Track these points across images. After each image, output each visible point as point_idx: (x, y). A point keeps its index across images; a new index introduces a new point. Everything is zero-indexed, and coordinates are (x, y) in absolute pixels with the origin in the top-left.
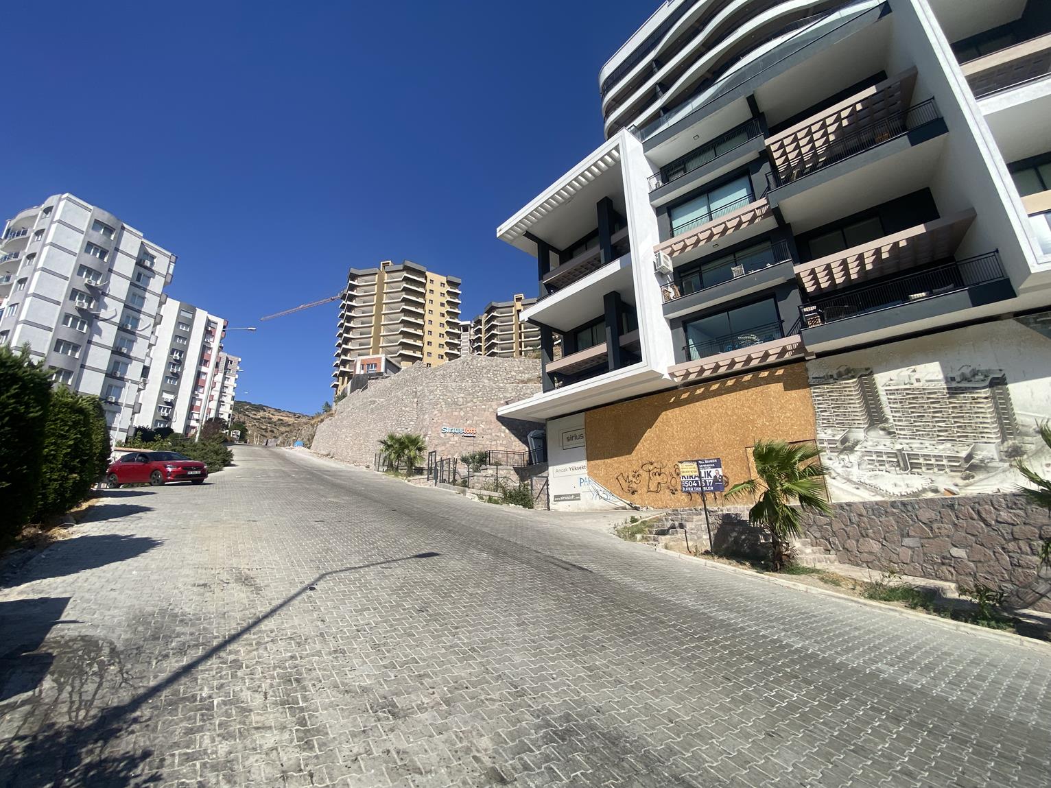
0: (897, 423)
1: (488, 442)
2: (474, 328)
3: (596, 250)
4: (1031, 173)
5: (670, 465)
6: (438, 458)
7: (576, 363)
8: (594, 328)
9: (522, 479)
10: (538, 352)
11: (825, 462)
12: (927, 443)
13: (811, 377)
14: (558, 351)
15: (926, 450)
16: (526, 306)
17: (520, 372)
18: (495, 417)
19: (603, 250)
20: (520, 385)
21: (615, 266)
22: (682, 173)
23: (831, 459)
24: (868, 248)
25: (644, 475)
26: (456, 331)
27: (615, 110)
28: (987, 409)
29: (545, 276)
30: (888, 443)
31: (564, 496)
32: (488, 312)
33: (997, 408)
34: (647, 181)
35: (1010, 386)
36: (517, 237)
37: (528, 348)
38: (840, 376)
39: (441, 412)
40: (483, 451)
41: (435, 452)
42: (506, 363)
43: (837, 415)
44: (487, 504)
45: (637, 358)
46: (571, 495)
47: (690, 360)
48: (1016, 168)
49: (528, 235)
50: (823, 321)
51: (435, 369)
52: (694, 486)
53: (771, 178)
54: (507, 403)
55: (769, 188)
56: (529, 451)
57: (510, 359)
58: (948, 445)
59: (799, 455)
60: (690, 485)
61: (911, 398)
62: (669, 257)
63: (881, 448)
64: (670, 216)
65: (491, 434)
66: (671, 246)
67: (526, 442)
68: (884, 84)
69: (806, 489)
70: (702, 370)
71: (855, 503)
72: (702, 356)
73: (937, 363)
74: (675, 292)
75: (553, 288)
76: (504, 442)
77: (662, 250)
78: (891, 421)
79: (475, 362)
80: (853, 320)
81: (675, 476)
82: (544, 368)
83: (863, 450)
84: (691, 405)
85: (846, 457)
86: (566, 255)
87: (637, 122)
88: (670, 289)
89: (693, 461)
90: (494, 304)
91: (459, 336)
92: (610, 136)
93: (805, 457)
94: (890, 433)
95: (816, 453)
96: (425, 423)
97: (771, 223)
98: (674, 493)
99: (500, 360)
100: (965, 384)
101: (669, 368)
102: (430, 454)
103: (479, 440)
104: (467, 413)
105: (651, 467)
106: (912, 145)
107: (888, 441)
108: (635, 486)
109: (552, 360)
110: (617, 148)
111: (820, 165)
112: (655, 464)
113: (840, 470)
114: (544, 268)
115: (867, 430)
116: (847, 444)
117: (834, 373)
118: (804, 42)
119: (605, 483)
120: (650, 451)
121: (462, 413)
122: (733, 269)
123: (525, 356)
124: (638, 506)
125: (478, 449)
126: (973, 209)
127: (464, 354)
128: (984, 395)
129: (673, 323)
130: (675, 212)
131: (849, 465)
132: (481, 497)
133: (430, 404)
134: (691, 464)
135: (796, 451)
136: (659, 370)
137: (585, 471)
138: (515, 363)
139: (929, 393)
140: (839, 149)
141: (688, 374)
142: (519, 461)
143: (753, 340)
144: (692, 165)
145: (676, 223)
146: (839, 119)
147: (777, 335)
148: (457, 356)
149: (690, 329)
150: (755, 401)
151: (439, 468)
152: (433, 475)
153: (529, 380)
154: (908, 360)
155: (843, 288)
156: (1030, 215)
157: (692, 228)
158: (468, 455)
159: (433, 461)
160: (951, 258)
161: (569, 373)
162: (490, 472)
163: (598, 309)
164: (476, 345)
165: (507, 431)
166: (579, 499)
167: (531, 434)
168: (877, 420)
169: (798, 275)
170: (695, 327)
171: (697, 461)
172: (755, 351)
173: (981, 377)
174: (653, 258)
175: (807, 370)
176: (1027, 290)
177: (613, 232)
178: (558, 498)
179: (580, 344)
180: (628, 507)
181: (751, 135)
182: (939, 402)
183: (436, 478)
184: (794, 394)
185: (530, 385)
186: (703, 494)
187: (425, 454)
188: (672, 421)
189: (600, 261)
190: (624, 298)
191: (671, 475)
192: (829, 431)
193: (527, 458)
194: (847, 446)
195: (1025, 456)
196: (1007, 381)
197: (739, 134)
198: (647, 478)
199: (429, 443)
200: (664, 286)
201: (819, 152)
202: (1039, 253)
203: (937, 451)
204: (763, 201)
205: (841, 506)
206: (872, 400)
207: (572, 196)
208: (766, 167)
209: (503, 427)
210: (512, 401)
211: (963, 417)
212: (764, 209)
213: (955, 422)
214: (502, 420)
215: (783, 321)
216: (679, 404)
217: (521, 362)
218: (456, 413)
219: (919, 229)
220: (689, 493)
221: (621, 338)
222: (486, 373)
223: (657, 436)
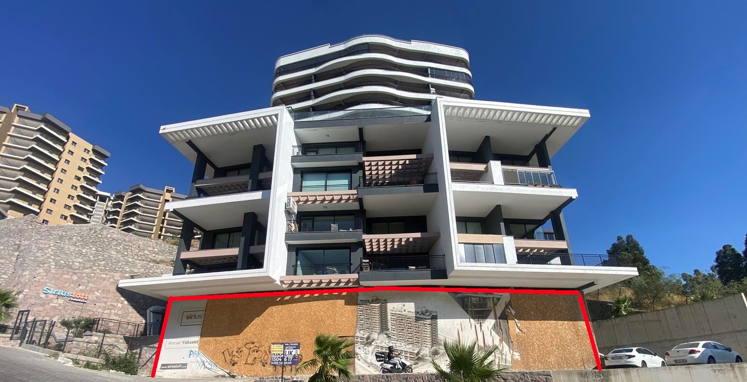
0: (393, 332)
1: (100, 310)
2: (113, 201)
3: (245, 178)
4: (463, 223)
5: (266, 345)
6: (30, 318)
7: (210, 258)
8: (232, 234)
9: (131, 347)
10: (176, 240)
11: (357, 350)
12: (403, 344)
13: (359, 299)
14: (196, 243)
15: (401, 348)
16: (175, 198)
17: (154, 252)
18: (115, 287)
19: (251, 180)
20: (151, 264)
21: (257, 195)
22: (314, 154)
23: (360, 349)
24: (397, 236)
25: (246, 351)
26: (91, 198)
27: (282, 90)
28: (428, 329)
29: (198, 181)
30: (387, 342)
31: (171, 365)
32: (134, 192)
33: (432, 330)
34: (292, 148)
35: (438, 320)
36: (180, 141)
37: (168, 234)
38: (373, 302)
39: (48, 271)
40: (92, 318)
41: (28, 311)
42: (142, 241)
43: (367, 323)
44: (82, 369)
45: (259, 265)
46: (178, 364)
47: (296, 275)
48: (459, 219)
49: (190, 143)
50: (370, 269)
51: (52, 227)
52: (279, 361)
53: (361, 180)
54: (132, 277)
55: (359, 185)
56: (146, 323)
57: (146, 239)
58: (411, 346)
59: (343, 344)
60: (277, 360)
61: (400, 318)
62: (296, 204)
63: (383, 345)
64: (302, 177)
65: (106, 303)
66: (298, 196)
67: (144, 315)
68: (420, 156)
69: (343, 365)
70: (302, 283)
71: (366, 375)
72: (303, 274)
73: (413, 303)
74: (295, 227)
75: (202, 193)
76: (120, 312)
77: (293, 197)
78: (390, 330)
79: (105, 232)
80: (384, 273)
81: (268, 353)
82: (178, 254)
83: (375, 345)
84: (290, 305)
85: (367, 348)
86: (221, 172)
87: (295, 106)
88: (293, 225)
89: (281, 344)
90: (142, 187)
91: (92, 204)
92: (274, 105)
93: (347, 346)
94: (388, 337)
95: (353, 344)
96: (22, 280)
97: (356, 206)
98: (264, 366)
99: (135, 237)
100: (421, 316)
101: (281, 277)
102: (21, 312)
103: (90, 306)
104: (81, 278)
105: (252, 346)
106: (424, 192)
107: (387, 341)
108: (236, 359)
109: (188, 250)
110: (276, 116)
111: (385, 184)
112: (255, 344)
113: (363, 355)
114: (199, 174)
115: (379, 334)
116: (369, 341)
117: (370, 299)
118: (392, 114)
119: (212, 356)
120: (255, 334)
121: (75, 278)
122: (332, 225)
123: (163, 240)
124: (234, 374)
125: (86, 315)
126: (440, 233)
127: (93, 221)
128: (428, 323)
129: (290, 248)
130: (306, 176)
131: (367, 353)
132: (76, 362)
133: (35, 261)
134: (280, 345)
135: (343, 342)
136: (274, 277)
137: (196, 345)
138: (150, 243)
139: (408, 318)
140: (395, 179)
141: (292, 283)
142: (130, 330)
143: (334, 271)
144: (322, 151)
145: (305, 183)
146: (398, 164)
147: (347, 271)
148: (85, 222)
149: (300, 255)
150: (328, 309)
151: (29, 329)
152: (19, 335)
153: (162, 262)
154: (402, 299)
155: (383, 254)
156: (459, 243)
157: (314, 191)
158: (71, 319)
159: (23, 320)
160: (427, 253)
161: (202, 264)
162: (95, 338)
163: (239, 222)
164: (111, 217)
165: (126, 302)
166: (186, 368)
167: (152, 309)
168: (384, 329)
169: (364, 240)
170: (303, 254)
171: (283, 344)
172: (334, 278)
173: (428, 314)
174: (285, 200)
175: (358, 295)
176: (452, 277)
177: (261, 171)
178: (165, 366)
179: (217, 243)
180: (227, 375)
181: (357, 151)
182: (411, 323)
183: (22, 338)
184: (349, 307)
185: (161, 266)
186: (283, 366)
187: (14, 312)
188: (275, 314)
189: (247, 187)
190: (260, 219)
191: (265, 352)
192: (362, 332)
193: (141, 329)
194: (368, 342)
195: (439, 355)
196: (438, 318)
197: (351, 146)
198: (247, 354)
199: (22, 301)
200: (289, 220)
201: (387, 177)
202: (459, 261)
203: (406, 349)
204: (355, 192)
205: (359, 377)
206: (384, 317)
207: (235, 132)
208: (360, 173)
209: (122, 299)
210: (139, 276)
211: (418, 332)
212: (355, 196)
213: (416, 335)
214: (123, 292)
215: (352, 264)
216: (283, 303)
217: (157, 244)
218: (67, 276)
219: (418, 235)
220: (275, 365)
221: (251, 247)
222: (117, 245)
223: (262, 324)
